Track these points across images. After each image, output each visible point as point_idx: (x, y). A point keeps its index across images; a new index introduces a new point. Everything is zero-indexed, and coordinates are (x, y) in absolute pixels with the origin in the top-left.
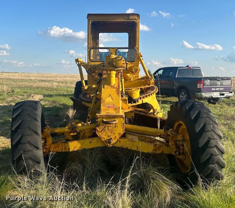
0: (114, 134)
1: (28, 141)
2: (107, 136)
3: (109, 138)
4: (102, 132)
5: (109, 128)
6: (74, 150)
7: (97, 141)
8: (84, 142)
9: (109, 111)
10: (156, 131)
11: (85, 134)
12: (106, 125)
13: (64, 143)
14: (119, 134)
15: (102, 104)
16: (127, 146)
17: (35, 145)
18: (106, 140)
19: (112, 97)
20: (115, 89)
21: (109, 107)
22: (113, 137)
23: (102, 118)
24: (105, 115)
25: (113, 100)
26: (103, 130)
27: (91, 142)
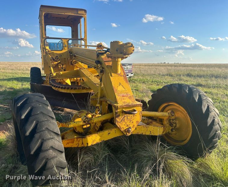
0: (133, 122)
1: (51, 146)
2: (126, 126)
3: (128, 127)
4: (121, 123)
5: (128, 117)
6: (93, 144)
7: (115, 131)
8: (103, 134)
9: (126, 101)
10: (162, 114)
11: (97, 125)
12: (125, 115)
13: (81, 139)
14: (137, 122)
15: (116, 94)
16: (142, 132)
17: (59, 150)
18: (125, 130)
19: (122, 86)
20: (122, 77)
21: (123, 96)
22: (131, 126)
23: (121, 109)
24: (125, 106)
25: (125, 89)
26: (123, 120)
27: (110, 133)
